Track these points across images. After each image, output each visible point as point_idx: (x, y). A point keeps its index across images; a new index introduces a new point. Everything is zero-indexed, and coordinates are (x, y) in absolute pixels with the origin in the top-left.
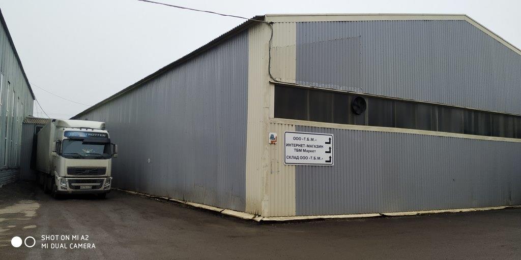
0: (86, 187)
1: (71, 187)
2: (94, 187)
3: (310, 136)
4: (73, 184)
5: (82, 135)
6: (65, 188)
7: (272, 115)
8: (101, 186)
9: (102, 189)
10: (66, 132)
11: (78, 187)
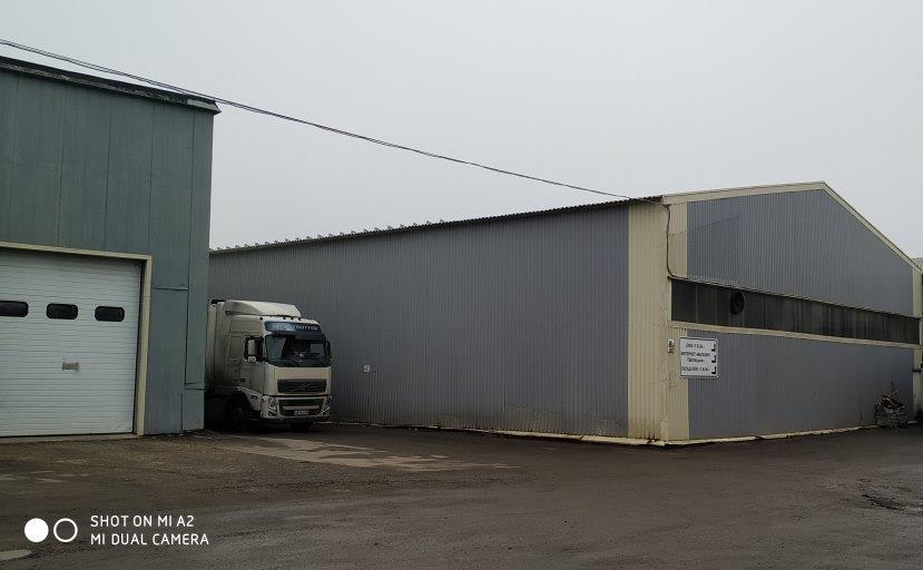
0: (301, 412)
1: (282, 412)
2: (311, 412)
3: (699, 342)
4: (286, 408)
5: (289, 329)
6: (274, 415)
7: (670, 319)
8: (319, 411)
9: (321, 415)
10: (267, 324)
11: (291, 412)
